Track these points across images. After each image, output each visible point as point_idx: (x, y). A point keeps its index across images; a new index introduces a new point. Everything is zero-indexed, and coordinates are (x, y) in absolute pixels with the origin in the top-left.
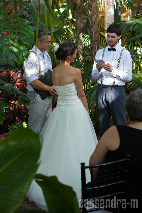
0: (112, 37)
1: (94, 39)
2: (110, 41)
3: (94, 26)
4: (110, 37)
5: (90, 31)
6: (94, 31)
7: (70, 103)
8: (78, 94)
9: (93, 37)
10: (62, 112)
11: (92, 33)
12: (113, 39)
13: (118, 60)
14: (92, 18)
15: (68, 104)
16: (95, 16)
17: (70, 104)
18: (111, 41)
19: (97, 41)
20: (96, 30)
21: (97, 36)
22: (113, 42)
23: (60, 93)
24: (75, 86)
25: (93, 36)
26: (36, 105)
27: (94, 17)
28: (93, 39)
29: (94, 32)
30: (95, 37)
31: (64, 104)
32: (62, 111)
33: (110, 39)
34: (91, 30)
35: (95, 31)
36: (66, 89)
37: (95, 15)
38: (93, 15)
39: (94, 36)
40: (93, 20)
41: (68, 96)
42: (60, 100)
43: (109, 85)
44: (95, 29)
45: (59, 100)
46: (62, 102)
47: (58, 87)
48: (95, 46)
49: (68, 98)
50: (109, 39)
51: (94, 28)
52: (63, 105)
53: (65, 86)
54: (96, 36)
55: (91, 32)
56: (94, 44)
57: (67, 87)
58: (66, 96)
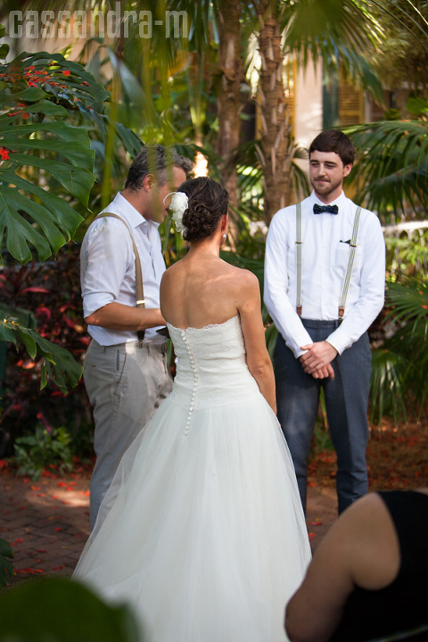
0: (329, 165)
1: (277, 179)
2: (321, 178)
3: (276, 137)
4: (322, 165)
5: (264, 153)
6: (277, 152)
7: (218, 386)
8: (246, 354)
9: (271, 171)
10: (190, 413)
11: (270, 159)
12: (329, 171)
13: (348, 242)
14: (270, 114)
15: (211, 386)
16: (281, 110)
17: (217, 389)
18: (323, 176)
19: (285, 185)
20: (281, 150)
21: (285, 169)
22: (329, 181)
23: (188, 350)
24: (239, 329)
25: (271, 167)
26: (122, 394)
27: (277, 112)
28: (274, 178)
29: (277, 157)
30: (279, 171)
31: (198, 385)
32: (191, 409)
33: (323, 170)
34: (267, 150)
35: (280, 155)
36: (208, 340)
37: (278, 106)
38: (273, 107)
39: (277, 168)
40: (275, 120)
41: (213, 362)
42: (185, 371)
43: (327, 319)
44: (279, 147)
45: (182, 374)
46: (191, 378)
47: (183, 331)
48: (279, 200)
49: (212, 367)
50: (319, 171)
51: (276, 146)
52: (195, 390)
53: (204, 330)
54: (282, 168)
55: (267, 156)
56: (274, 193)
57: (211, 334)
58: (207, 363)
